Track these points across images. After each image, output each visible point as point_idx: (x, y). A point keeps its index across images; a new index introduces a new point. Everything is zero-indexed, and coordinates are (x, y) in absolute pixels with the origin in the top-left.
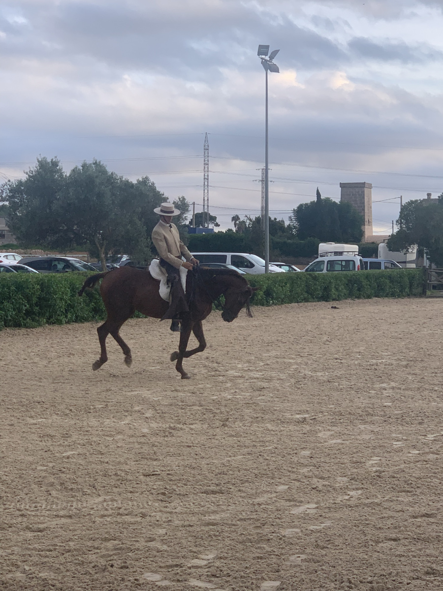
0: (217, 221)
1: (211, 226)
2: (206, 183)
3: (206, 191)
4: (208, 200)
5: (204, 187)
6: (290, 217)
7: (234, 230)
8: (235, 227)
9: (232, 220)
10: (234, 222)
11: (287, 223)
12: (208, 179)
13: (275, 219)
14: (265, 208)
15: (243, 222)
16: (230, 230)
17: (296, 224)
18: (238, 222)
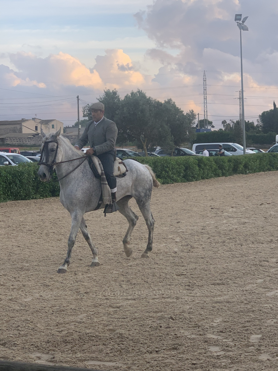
0: (213, 124)
1: (209, 127)
2: (205, 102)
3: (205, 106)
4: (207, 111)
5: (204, 104)
6: (258, 120)
7: (223, 129)
8: (224, 127)
9: (222, 124)
10: (223, 124)
11: (256, 124)
12: (206, 99)
13: (248, 121)
14: (242, 115)
15: (229, 124)
16: (220, 129)
17: (261, 124)
18: (225, 124)
